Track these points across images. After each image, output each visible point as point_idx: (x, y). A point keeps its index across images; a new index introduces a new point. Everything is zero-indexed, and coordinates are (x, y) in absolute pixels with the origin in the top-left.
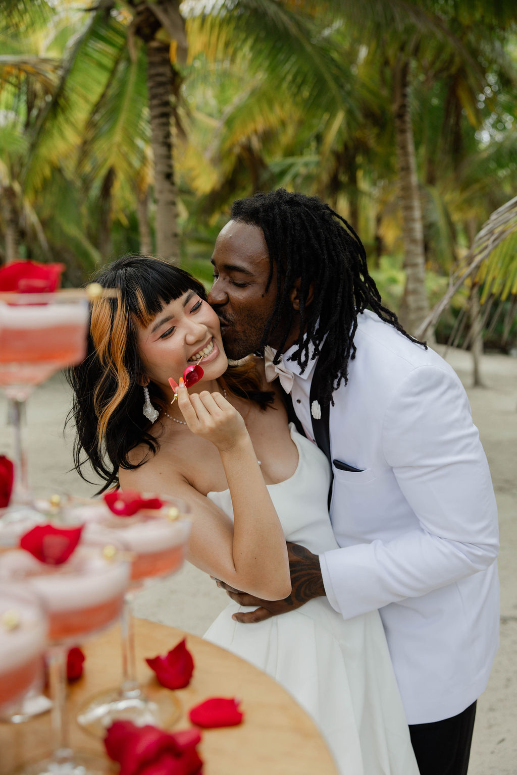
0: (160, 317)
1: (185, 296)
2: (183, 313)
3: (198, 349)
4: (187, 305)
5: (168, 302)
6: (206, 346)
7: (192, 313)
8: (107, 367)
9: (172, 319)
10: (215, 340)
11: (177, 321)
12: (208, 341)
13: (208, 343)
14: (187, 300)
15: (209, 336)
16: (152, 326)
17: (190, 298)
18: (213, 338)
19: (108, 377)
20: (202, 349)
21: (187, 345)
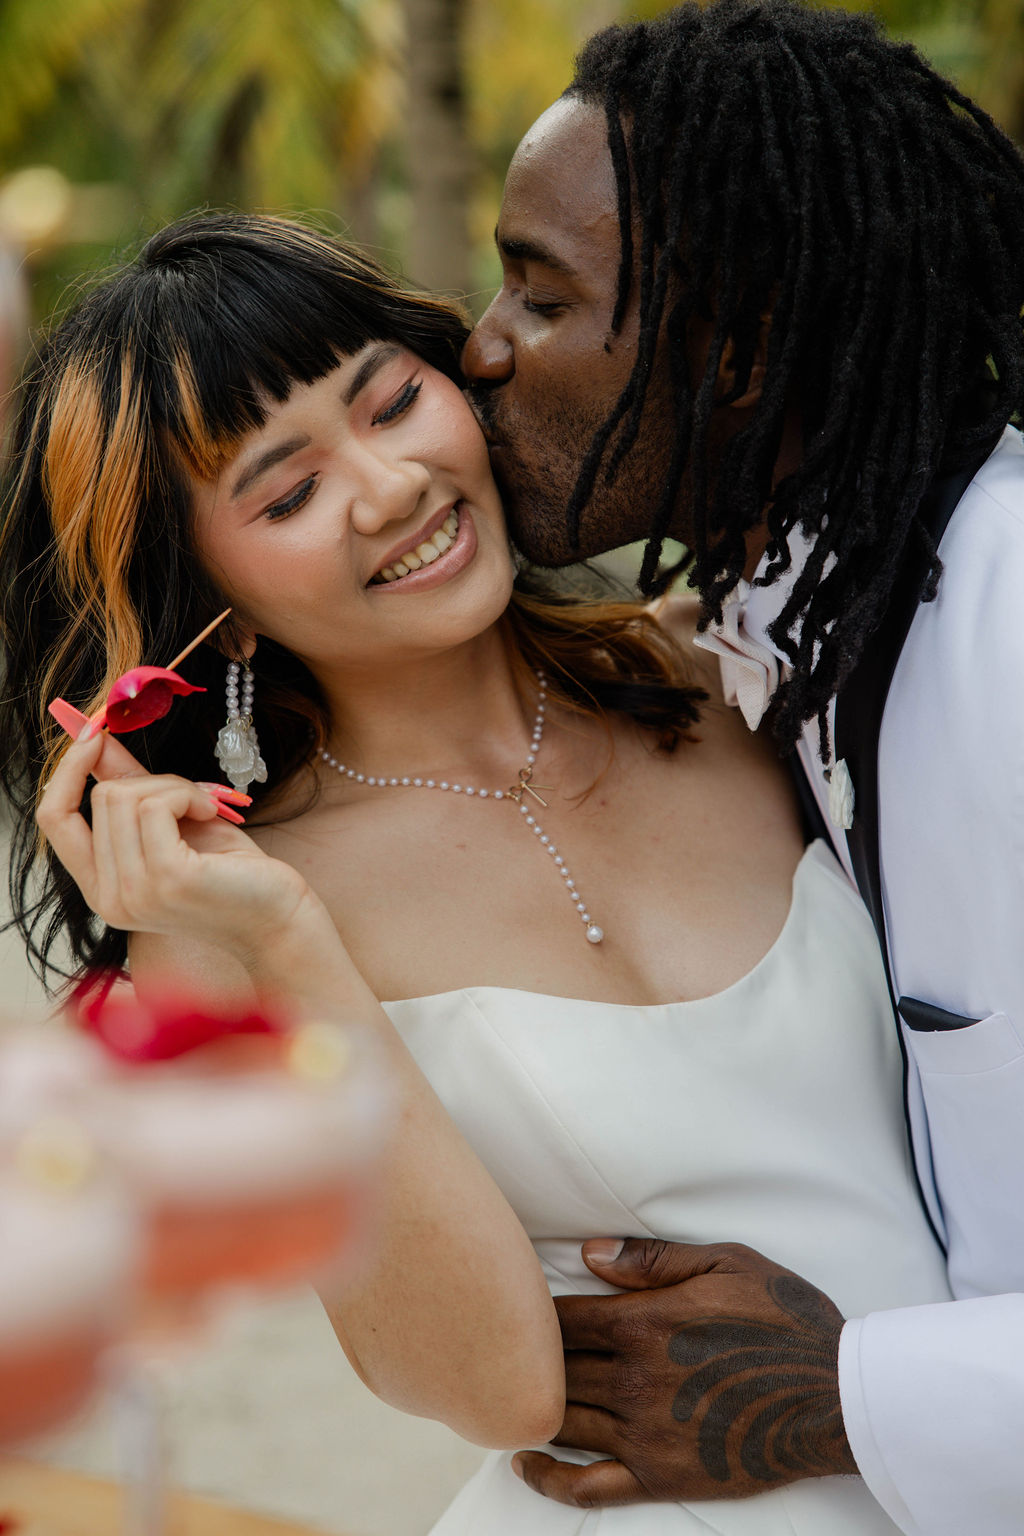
0: (258, 444)
1: (349, 367)
2: (342, 427)
3: (395, 550)
4: (361, 394)
5: (282, 395)
6: (427, 536)
7: (378, 426)
8: (80, 605)
9: (305, 451)
10: (472, 510)
11: (323, 454)
12: (436, 515)
13: (437, 524)
14: (361, 381)
15: (439, 501)
16: (231, 476)
17: (371, 375)
18: (459, 504)
19: (80, 639)
20: (412, 548)
21: (356, 538)
